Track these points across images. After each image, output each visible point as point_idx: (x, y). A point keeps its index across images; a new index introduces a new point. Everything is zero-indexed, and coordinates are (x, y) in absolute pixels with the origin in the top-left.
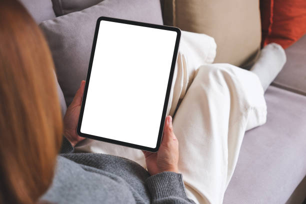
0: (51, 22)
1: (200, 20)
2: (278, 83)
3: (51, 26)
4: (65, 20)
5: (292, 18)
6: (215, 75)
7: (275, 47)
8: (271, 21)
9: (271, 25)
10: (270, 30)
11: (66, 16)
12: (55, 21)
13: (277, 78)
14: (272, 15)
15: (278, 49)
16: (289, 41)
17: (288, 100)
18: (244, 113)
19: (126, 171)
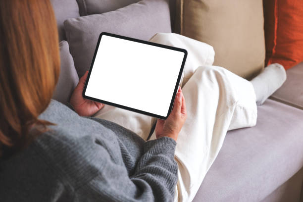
0: (75, 20)
1: (203, 32)
2: (275, 97)
3: (74, 22)
4: (86, 19)
5: (293, 41)
6: (208, 73)
7: (277, 66)
8: (275, 44)
9: (274, 47)
10: (274, 51)
11: (87, 17)
12: (78, 19)
13: (275, 93)
14: (276, 37)
15: (279, 68)
16: (291, 62)
17: (281, 110)
18: (230, 107)
19: (119, 132)
